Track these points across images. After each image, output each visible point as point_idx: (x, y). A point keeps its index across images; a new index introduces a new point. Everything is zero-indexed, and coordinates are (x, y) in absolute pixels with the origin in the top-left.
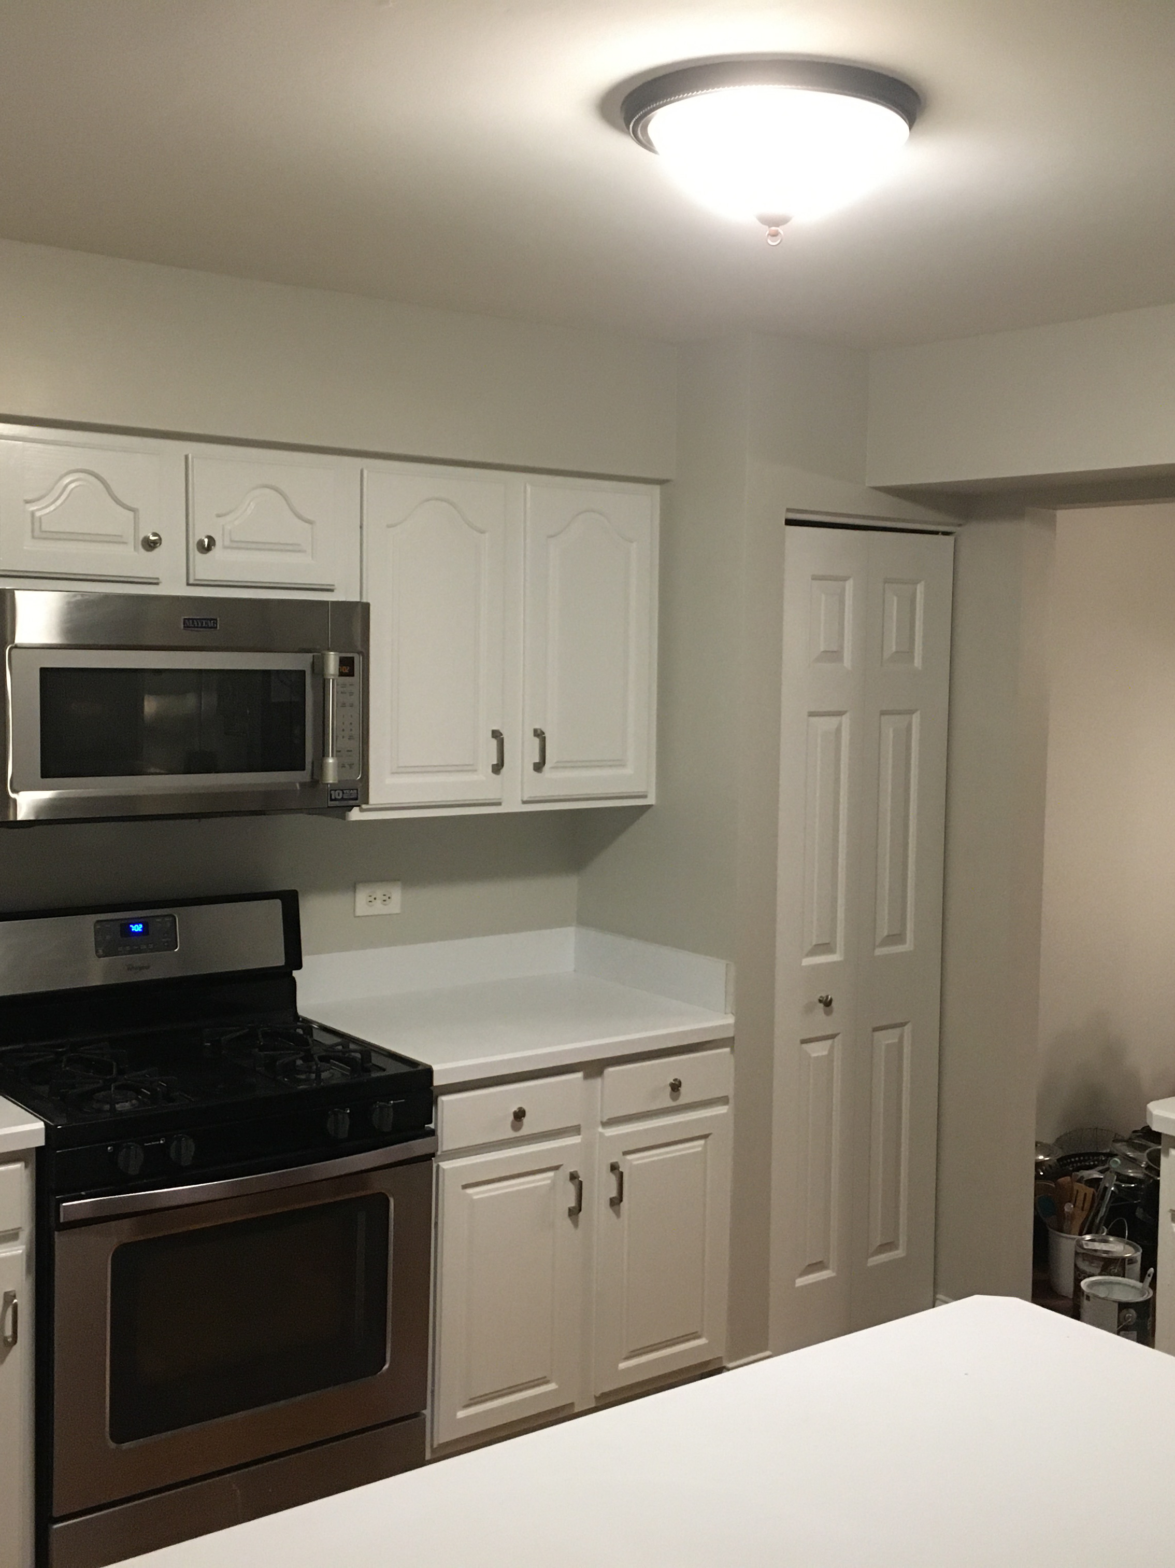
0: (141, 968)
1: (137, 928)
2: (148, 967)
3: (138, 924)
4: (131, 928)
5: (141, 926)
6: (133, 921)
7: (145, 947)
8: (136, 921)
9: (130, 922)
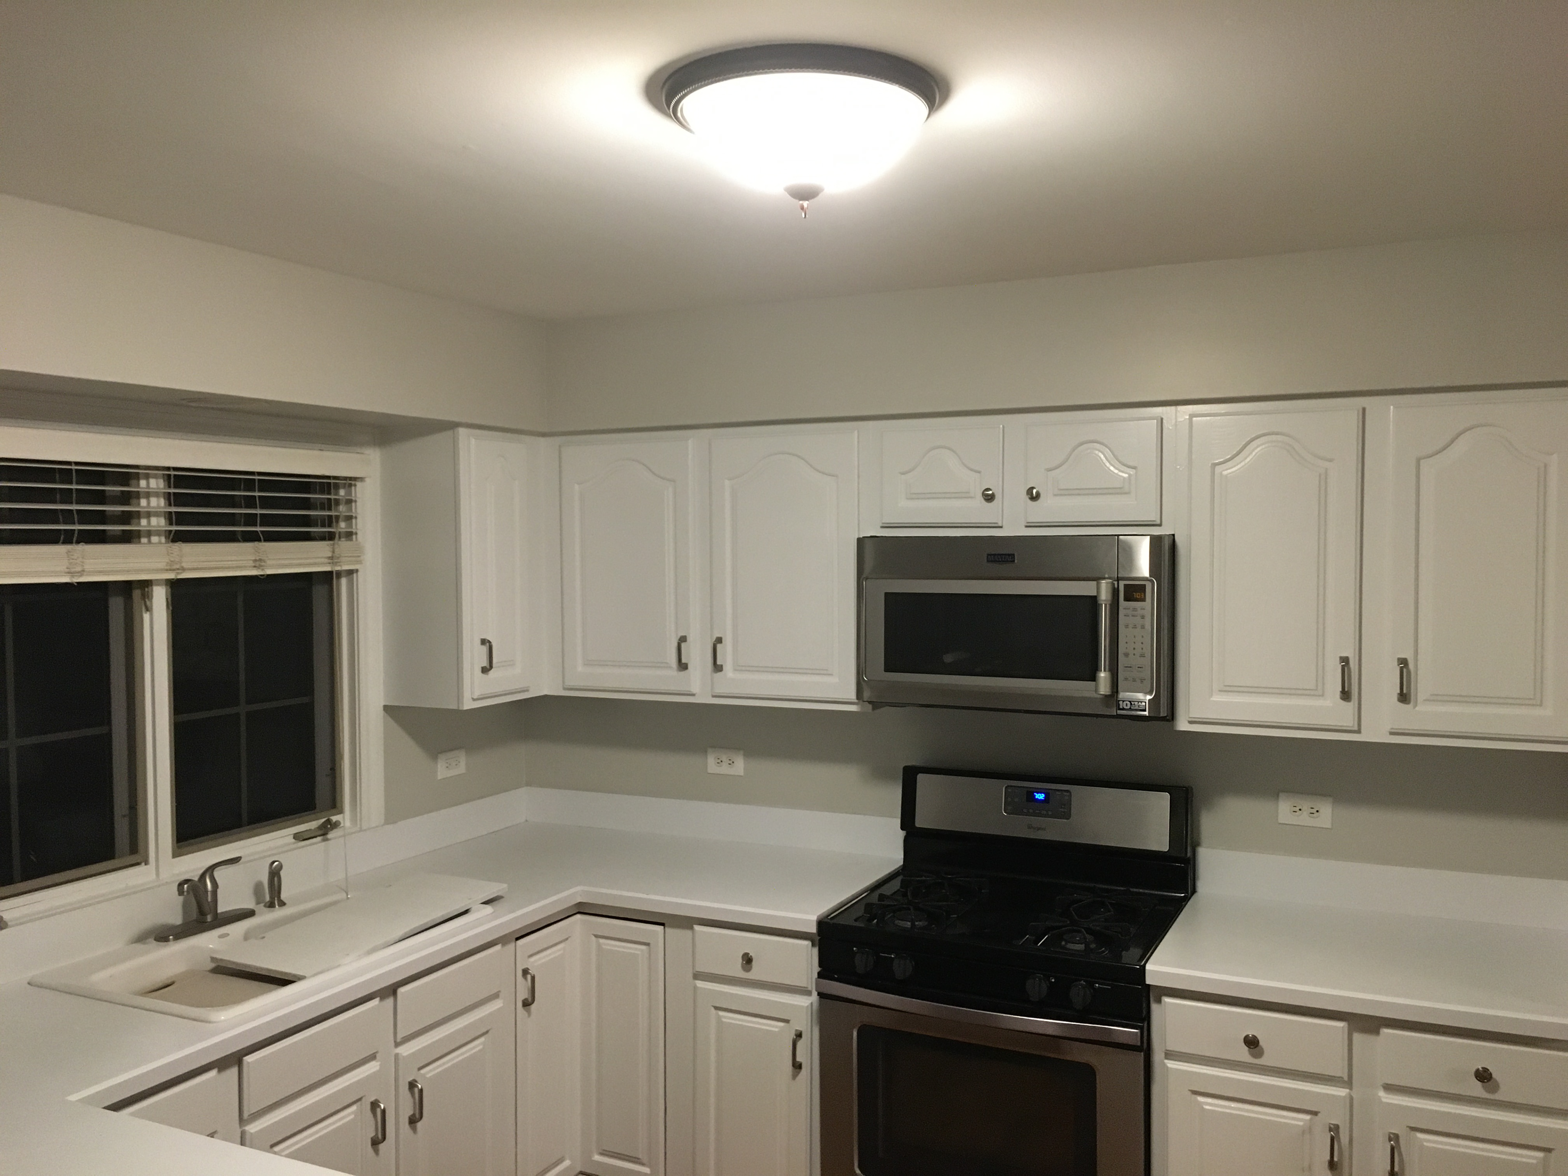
0: (1039, 829)
1: (1040, 796)
2: (1044, 829)
3: (1041, 793)
4: (1035, 795)
5: (1043, 795)
6: (1037, 791)
7: (1045, 813)
8: (1039, 791)
9: (1035, 790)
